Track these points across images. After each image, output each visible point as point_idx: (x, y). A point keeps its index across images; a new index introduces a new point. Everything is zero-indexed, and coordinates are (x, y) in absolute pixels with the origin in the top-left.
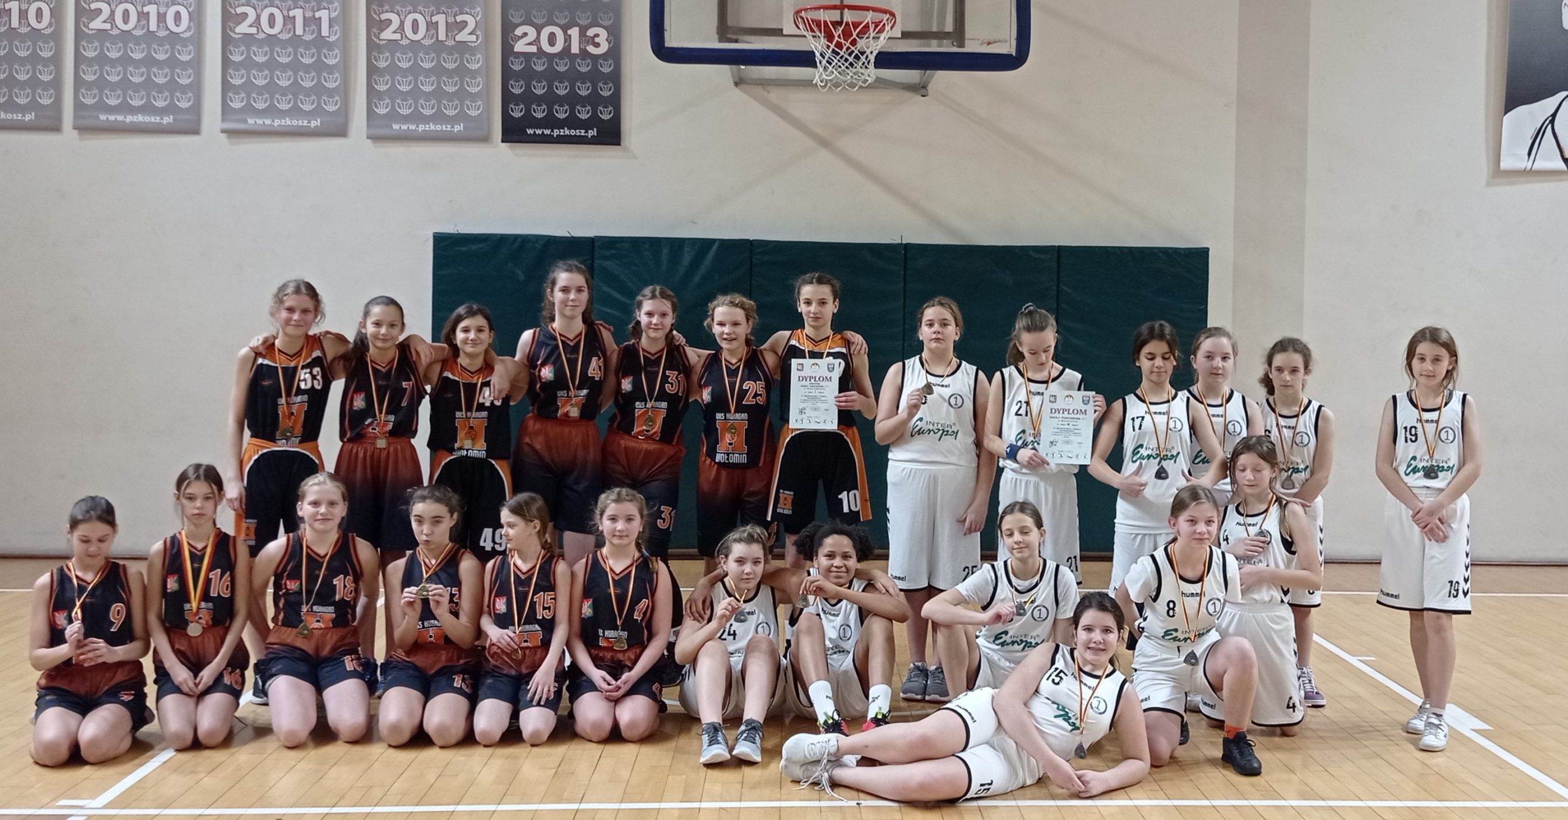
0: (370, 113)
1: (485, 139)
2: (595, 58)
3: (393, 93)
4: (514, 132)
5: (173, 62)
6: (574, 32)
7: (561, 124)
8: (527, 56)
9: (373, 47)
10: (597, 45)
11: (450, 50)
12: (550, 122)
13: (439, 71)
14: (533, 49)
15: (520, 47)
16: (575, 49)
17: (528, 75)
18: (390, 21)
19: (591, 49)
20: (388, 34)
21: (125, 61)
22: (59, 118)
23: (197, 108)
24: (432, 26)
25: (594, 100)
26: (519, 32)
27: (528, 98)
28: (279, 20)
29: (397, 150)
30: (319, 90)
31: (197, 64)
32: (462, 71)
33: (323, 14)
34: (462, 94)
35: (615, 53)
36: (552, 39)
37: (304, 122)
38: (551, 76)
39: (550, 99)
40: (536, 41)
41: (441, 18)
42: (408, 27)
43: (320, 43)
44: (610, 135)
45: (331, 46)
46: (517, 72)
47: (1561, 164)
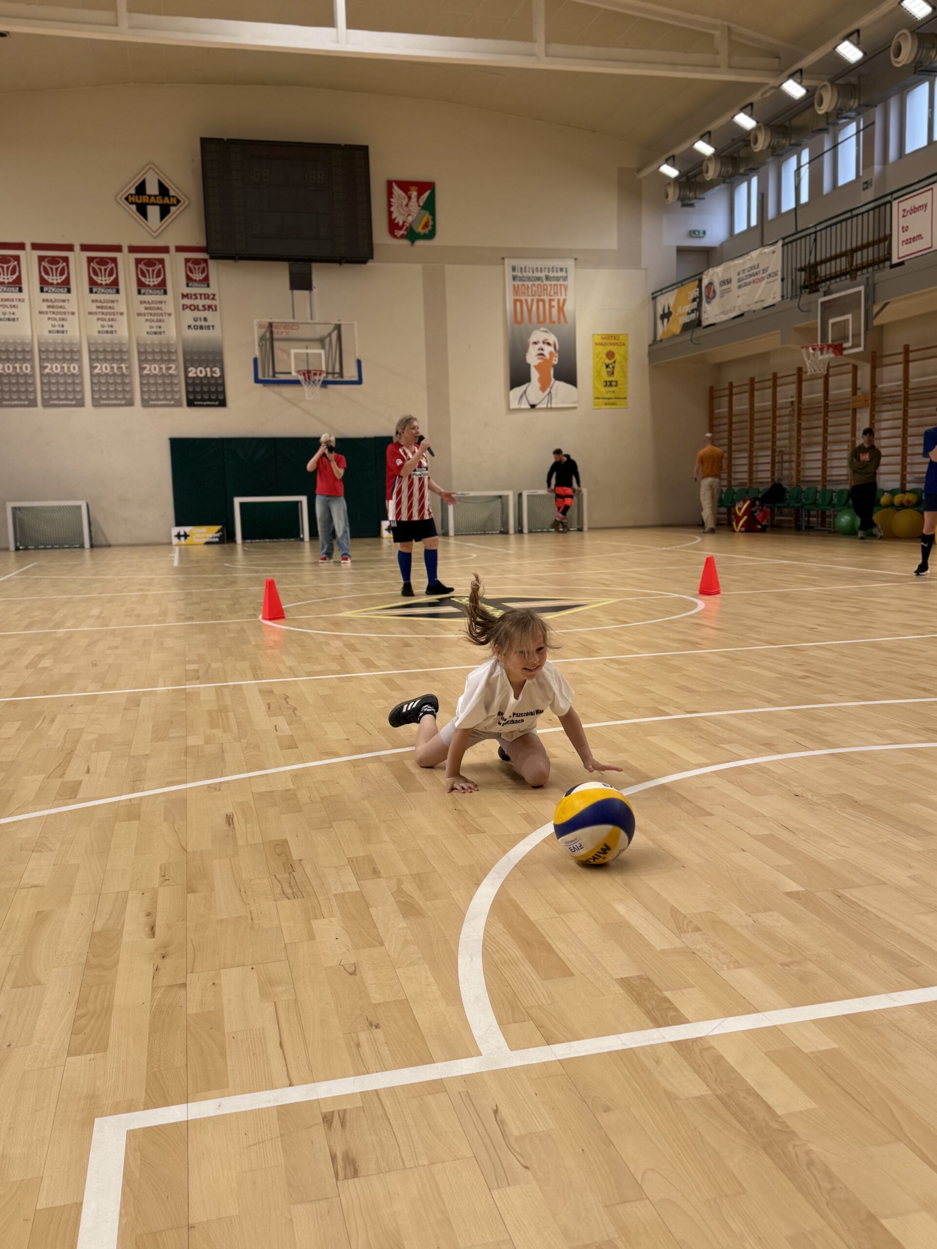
0: (142, 399)
1: (181, 405)
2: (216, 378)
3: (149, 392)
4: (191, 403)
5: (74, 383)
6: (208, 369)
7: (206, 400)
8: (193, 378)
9: (141, 376)
11: (167, 376)
12: (203, 400)
13: (164, 384)
14: (195, 375)
15: (191, 375)
16: (209, 375)
17: (194, 384)
18: (146, 367)
19: (215, 375)
20: (146, 372)
21: (57, 383)
22: (37, 402)
23: (83, 398)
24: (161, 368)
25: (217, 392)
26: (190, 369)
27: (194, 392)
28: (109, 368)
29: (151, 410)
30: (124, 391)
31: (81, 384)
32: (172, 384)
33: (123, 366)
34: (172, 391)
35: (222, 376)
36: (201, 372)
37: (119, 402)
38: (202, 384)
39: (202, 392)
40: (196, 373)
41: (163, 366)
42: (153, 369)
43: (123, 375)
44: (223, 403)
45: (126, 376)
46: (190, 383)
47: (528, 407)
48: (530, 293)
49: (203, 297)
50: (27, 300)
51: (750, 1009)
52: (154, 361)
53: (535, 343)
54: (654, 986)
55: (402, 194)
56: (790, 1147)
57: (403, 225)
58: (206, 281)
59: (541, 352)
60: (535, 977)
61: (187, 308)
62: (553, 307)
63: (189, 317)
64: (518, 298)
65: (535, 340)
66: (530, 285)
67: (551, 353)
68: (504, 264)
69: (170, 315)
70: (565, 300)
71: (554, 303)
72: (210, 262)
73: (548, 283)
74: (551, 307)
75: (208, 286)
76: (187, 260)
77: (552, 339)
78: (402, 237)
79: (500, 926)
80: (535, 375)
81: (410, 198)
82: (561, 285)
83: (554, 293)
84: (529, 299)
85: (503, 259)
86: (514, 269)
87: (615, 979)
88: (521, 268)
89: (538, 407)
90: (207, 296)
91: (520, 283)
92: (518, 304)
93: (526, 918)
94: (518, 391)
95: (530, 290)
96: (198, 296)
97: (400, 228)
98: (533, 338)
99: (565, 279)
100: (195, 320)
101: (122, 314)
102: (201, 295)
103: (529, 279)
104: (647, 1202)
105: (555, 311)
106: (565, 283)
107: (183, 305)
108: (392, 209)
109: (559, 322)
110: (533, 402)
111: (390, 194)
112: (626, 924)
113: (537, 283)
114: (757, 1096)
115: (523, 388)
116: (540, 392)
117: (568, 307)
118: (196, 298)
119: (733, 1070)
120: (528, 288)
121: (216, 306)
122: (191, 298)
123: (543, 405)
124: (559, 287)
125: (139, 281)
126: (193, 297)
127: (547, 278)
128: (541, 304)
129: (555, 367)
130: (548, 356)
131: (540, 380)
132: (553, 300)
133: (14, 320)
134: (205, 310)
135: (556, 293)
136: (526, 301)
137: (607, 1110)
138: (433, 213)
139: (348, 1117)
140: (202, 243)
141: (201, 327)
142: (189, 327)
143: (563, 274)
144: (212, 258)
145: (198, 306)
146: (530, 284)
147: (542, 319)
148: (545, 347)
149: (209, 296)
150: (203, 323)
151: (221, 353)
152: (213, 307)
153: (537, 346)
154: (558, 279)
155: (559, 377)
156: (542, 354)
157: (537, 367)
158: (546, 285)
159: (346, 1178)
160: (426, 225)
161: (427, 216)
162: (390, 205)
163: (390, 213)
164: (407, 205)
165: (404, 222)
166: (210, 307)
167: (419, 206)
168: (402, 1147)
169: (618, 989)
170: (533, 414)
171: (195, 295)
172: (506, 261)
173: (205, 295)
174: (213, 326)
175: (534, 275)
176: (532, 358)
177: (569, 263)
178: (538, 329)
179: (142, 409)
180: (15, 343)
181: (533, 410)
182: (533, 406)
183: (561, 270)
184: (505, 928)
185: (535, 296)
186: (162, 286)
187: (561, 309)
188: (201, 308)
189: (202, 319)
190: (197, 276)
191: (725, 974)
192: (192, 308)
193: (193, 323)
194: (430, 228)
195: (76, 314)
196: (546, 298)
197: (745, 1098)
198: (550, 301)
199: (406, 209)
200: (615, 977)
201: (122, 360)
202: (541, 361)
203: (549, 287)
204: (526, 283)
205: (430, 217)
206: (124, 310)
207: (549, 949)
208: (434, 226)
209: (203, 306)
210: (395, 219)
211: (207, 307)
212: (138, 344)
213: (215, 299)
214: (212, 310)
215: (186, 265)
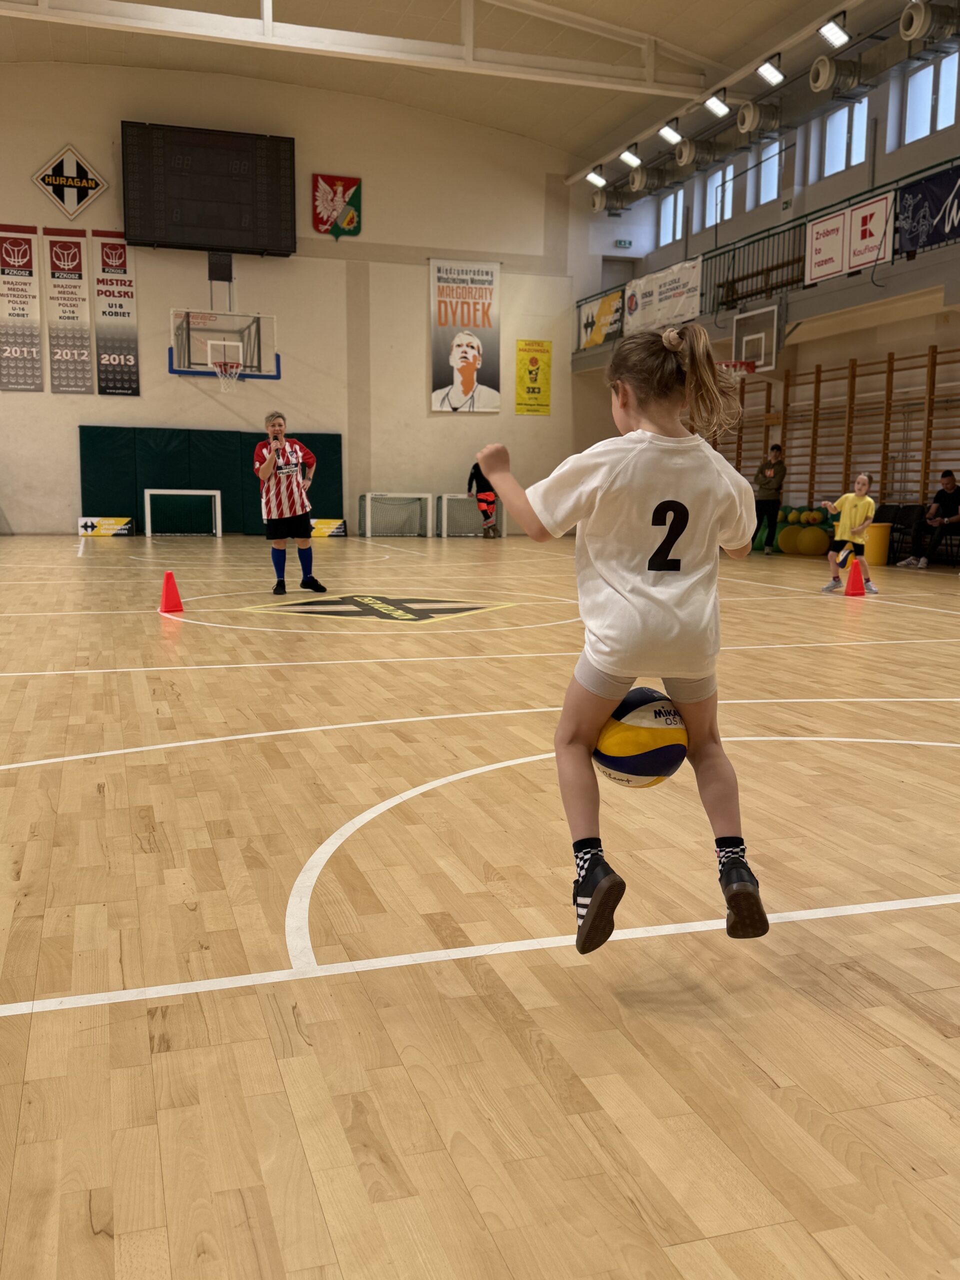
0: (52, 385)
1: (92, 393)
2: (130, 366)
3: (60, 377)
4: (103, 391)
6: (122, 357)
7: (119, 389)
8: (106, 365)
9: (52, 361)
10: (130, 362)
11: (79, 363)
12: (115, 388)
13: (75, 370)
14: (108, 363)
15: (103, 362)
16: (123, 363)
17: (106, 372)
18: (58, 352)
19: (128, 363)
20: (57, 357)
24: (73, 354)
25: (130, 380)
26: (103, 356)
27: (107, 380)
28: (19, 352)
29: (61, 396)
30: (33, 376)
32: (83, 370)
33: (33, 350)
34: (84, 378)
35: (136, 364)
36: (114, 359)
37: (28, 387)
38: (114, 372)
39: (114, 380)
40: (109, 360)
41: (75, 352)
42: (64, 354)
43: (33, 359)
44: (136, 392)
45: (37, 361)
46: (103, 370)
47: (450, 410)
48: (455, 295)
49: (119, 282)
51: (526, 935)
52: (66, 346)
53: (459, 346)
54: (453, 920)
55: (328, 188)
56: (527, 1031)
57: (328, 220)
58: (123, 267)
59: (464, 355)
60: (352, 914)
61: (102, 294)
62: (478, 310)
63: (103, 303)
64: (442, 299)
65: (459, 343)
66: (455, 288)
67: (474, 357)
68: (429, 265)
69: (84, 300)
70: (489, 304)
71: (479, 307)
72: (128, 248)
73: (473, 286)
74: (476, 310)
75: (125, 272)
76: (104, 245)
77: (476, 342)
78: (326, 232)
79: (332, 876)
80: (458, 378)
81: (335, 193)
82: (486, 289)
83: (480, 297)
84: (454, 301)
85: (428, 259)
86: (439, 270)
87: (421, 915)
88: (447, 270)
89: (459, 410)
90: (123, 283)
91: (445, 285)
92: (443, 305)
93: (357, 870)
94: (441, 393)
95: (455, 292)
96: (115, 282)
97: (325, 223)
98: (457, 341)
99: (491, 283)
100: (111, 306)
101: (34, 297)
102: (117, 281)
103: (454, 281)
104: (402, 1067)
105: (479, 314)
106: (491, 287)
107: (98, 291)
108: (317, 203)
109: (484, 325)
110: (455, 405)
111: (315, 188)
112: (444, 875)
113: (462, 285)
114: (514, 997)
115: (446, 390)
116: (463, 395)
117: (493, 312)
118: (113, 284)
119: (499, 979)
120: (453, 290)
121: (132, 293)
122: (107, 284)
123: (466, 409)
124: (484, 291)
125: (53, 264)
126: (109, 283)
127: (473, 281)
128: (466, 307)
129: (478, 371)
130: (471, 360)
131: (463, 383)
132: (478, 303)
134: (121, 296)
135: (481, 297)
136: (451, 302)
137: (387, 1005)
138: (358, 209)
139: (169, 1011)
140: (120, 228)
141: (116, 314)
142: (104, 313)
143: (489, 278)
144: (129, 244)
145: (113, 292)
146: (455, 285)
147: (466, 321)
148: (469, 350)
149: (125, 282)
150: (118, 310)
151: (136, 341)
152: (130, 294)
153: (461, 349)
154: (483, 282)
155: (482, 381)
156: (465, 358)
157: (460, 370)
158: (471, 288)
159: (159, 1051)
160: (351, 221)
161: (352, 213)
162: (314, 199)
163: (315, 208)
164: (332, 200)
165: (329, 217)
166: (126, 293)
167: (345, 201)
168: (211, 1032)
169: (421, 922)
170: (455, 418)
171: (111, 280)
172: (432, 262)
173: (121, 281)
174: (129, 313)
175: (459, 277)
176: (455, 361)
177: (495, 268)
178: (462, 331)
179: (52, 394)
181: (455, 413)
182: (455, 409)
183: (487, 273)
184: (336, 877)
185: (459, 298)
186: (77, 271)
187: (485, 313)
188: (116, 294)
189: (118, 306)
190: (115, 262)
191: (515, 912)
192: (108, 294)
193: (108, 310)
194: (355, 224)
196: (471, 301)
197: (502, 999)
198: (475, 304)
199: (331, 204)
200: (421, 913)
201: (32, 344)
202: (464, 364)
203: (474, 290)
204: (451, 285)
205: (355, 214)
206: (37, 294)
207: (371, 893)
208: (359, 223)
209: (119, 292)
210: (320, 213)
211: (122, 294)
212: (50, 329)
213: (132, 286)
214: (129, 297)
215: (103, 250)
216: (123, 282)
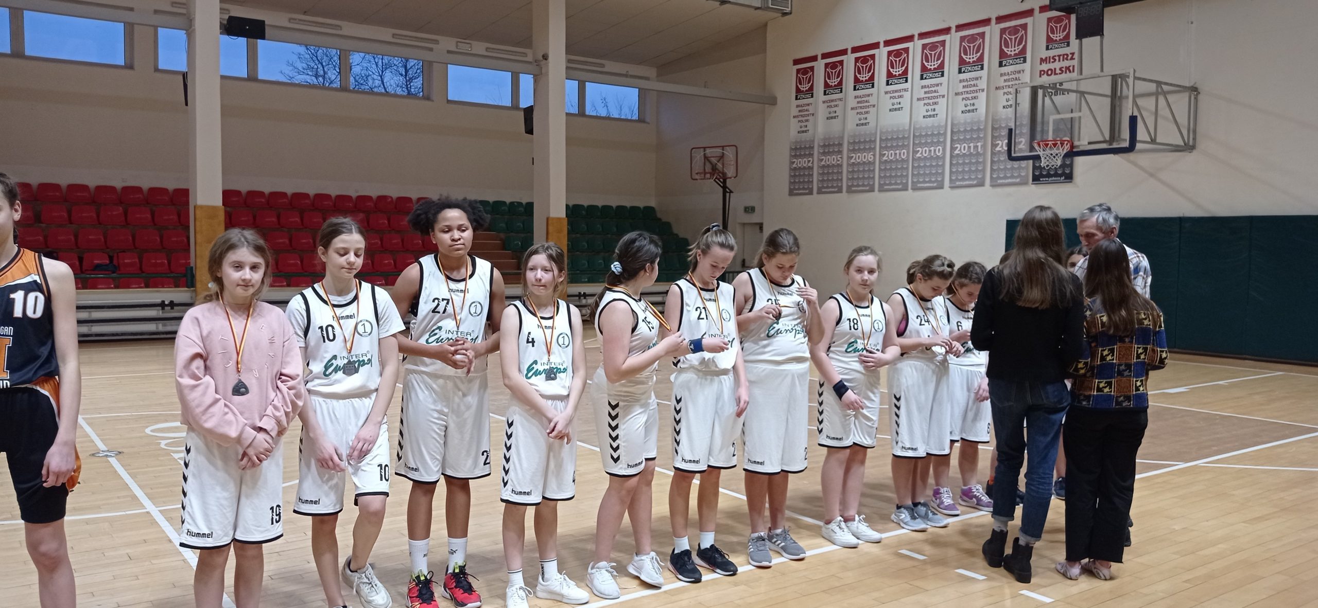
0: (991, 178)
1: (1027, 183)
3: (998, 170)
4: (1036, 181)
5: (937, 165)
7: (1052, 176)
9: (992, 153)
12: (1049, 176)
18: (999, 144)
20: (997, 148)
21: (925, 167)
22: (907, 187)
23: (943, 181)
25: (1064, 166)
27: (1041, 168)
28: (967, 148)
29: (998, 189)
30: (977, 171)
31: (943, 166)
33: (979, 144)
34: (1020, 168)
37: (972, 182)
42: (1004, 145)
43: (978, 154)
44: (1069, 178)
45: (980, 155)
49: (1061, 57)
50: (910, 90)
58: (1068, 40)
61: (1043, 74)
75: (1068, 45)
76: (1049, 20)
96: (1057, 58)
101: (983, 90)
102: (1059, 56)
118: (1055, 61)
121: (1074, 66)
122: (1050, 62)
125: (1001, 52)
126: (1052, 60)
133: (899, 109)
134: (1063, 72)
145: (1055, 69)
149: (1067, 55)
152: (1071, 68)
166: (1068, 68)
171: (1053, 57)
179: (991, 188)
180: (898, 131)
186: (1022, 54)
188: (1058, 71)
190: (1058, 36)
192: (1050, 72)
195: (946, 97)
201: (978, 139)
206: (985, 86)
209: (1060, 69)
211: (1064, 69)
212: (993, 120)
213: (1074, 59)
214: (1070, 72)
215: (1048, 25)
216: (1065, 56)
